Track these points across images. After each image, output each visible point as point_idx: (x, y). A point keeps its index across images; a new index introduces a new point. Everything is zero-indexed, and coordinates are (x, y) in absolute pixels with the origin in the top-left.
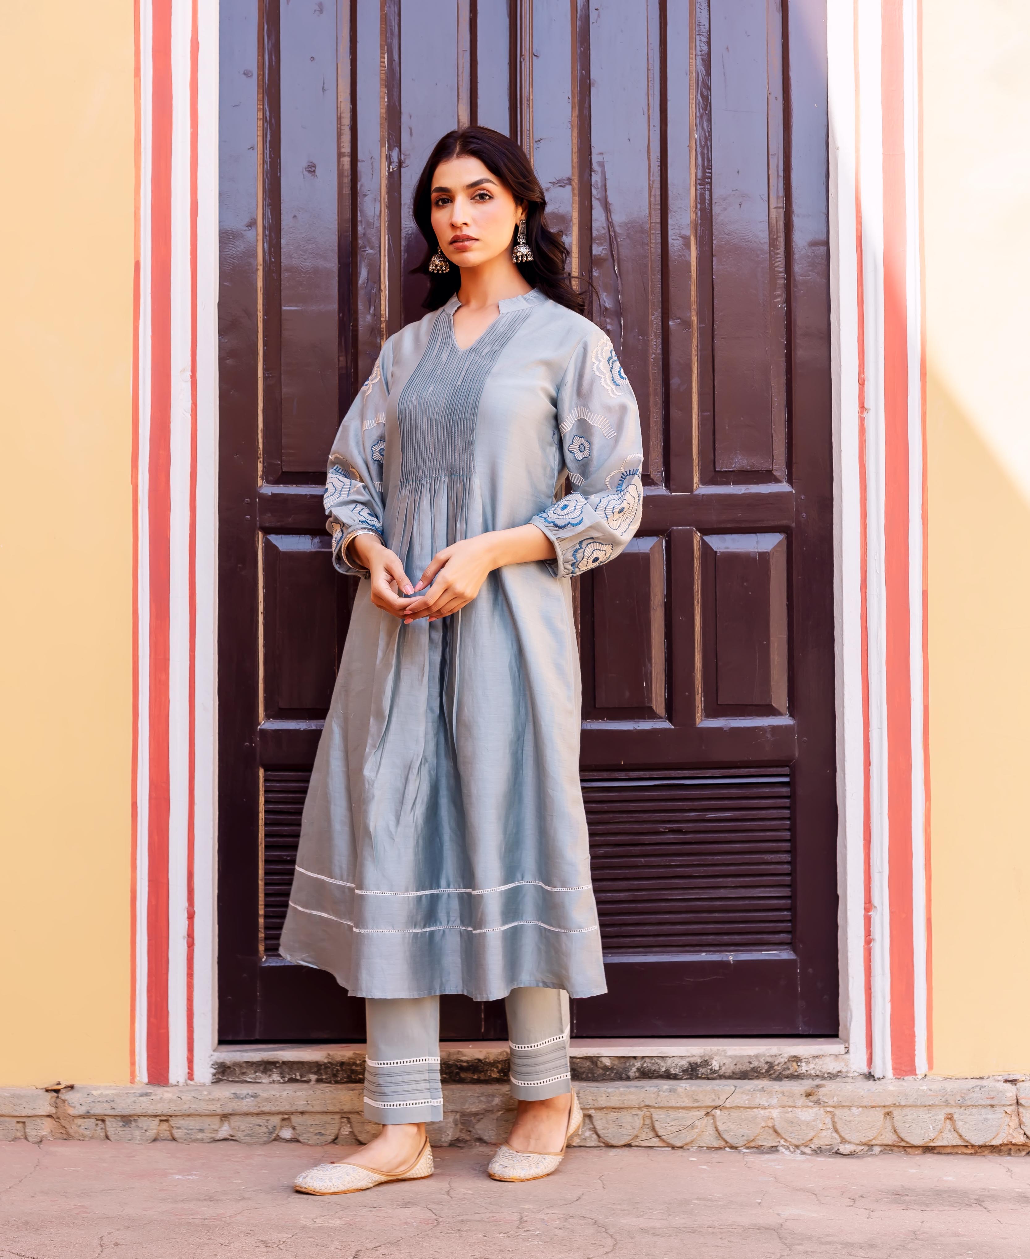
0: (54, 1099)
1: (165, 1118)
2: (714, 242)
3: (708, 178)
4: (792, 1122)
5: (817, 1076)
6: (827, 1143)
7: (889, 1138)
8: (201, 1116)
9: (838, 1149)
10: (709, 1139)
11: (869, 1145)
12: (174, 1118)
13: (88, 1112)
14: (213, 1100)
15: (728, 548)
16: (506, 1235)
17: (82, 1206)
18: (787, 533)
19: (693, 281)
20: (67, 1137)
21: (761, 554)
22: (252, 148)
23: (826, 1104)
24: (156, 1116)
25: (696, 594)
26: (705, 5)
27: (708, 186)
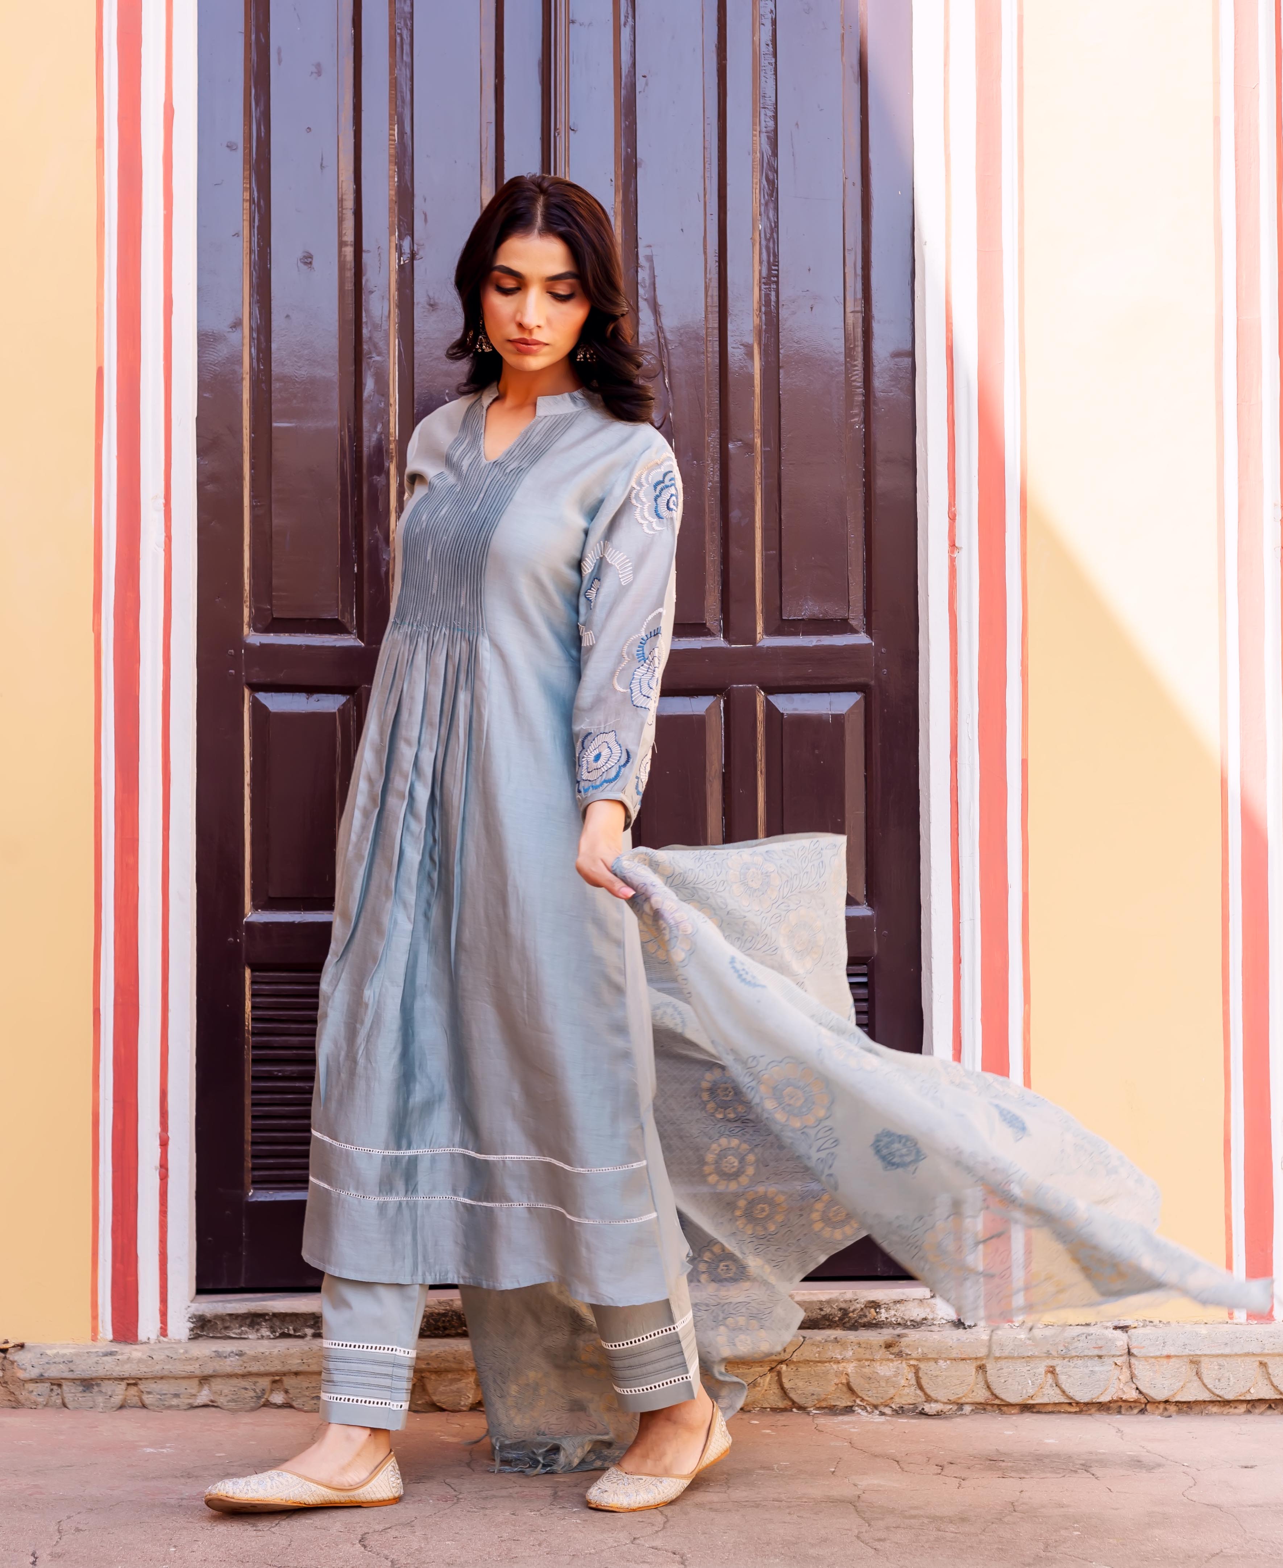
1: (134, 1382)
2: (781, 351)
3: (774, 277)
4: (870, 1378)
5: (899, 1324)
6: (910, 1402)
7: (981, 1395)
8: (176, 1378)
9: (923, 1409)
10: (774, 1399)
11: (958, 1404)
12: (144, 1381)
13: (42, 1375)
14: (190, 1359)
15: (796, 709)
16: (538, 1513)
17: (35, 1486)
18: (865, 692)
19: (756, 396)
20: (16, 1405)
21: (836, 717)
22: (237, 235)
23: (909, 1357)
24: (122, 1379)
25: (759, 763)
26: (770, 73)
27: (774, 286)
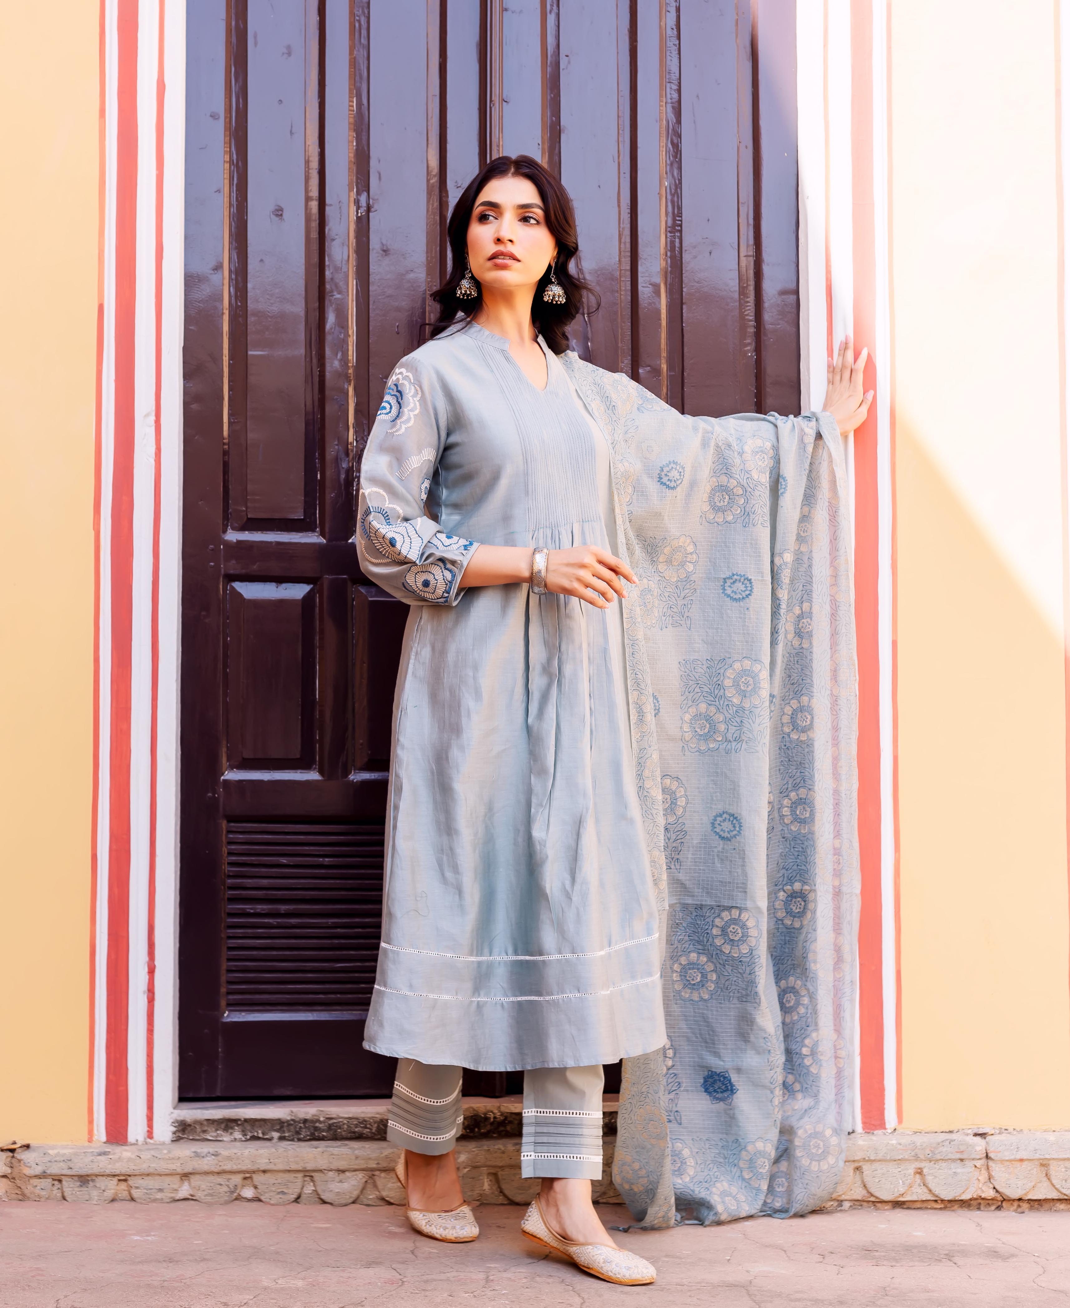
0: (9, 1159)
1: (123, 1178)
2: (684, 290)
3: (678, 226)
7: (859, 1193)
8: (160, 1175)
11: (838, 1201)
12: (132, 1178)
13: (45, 1172)
14: (173, 1159)
16: (472, 1295)
17: (38, 1269)
19: (663, 328)
20: (23, 1197)
22: (218, 191)
24: (114, 1176)
26: (675, 53)
27: (678, 234)
